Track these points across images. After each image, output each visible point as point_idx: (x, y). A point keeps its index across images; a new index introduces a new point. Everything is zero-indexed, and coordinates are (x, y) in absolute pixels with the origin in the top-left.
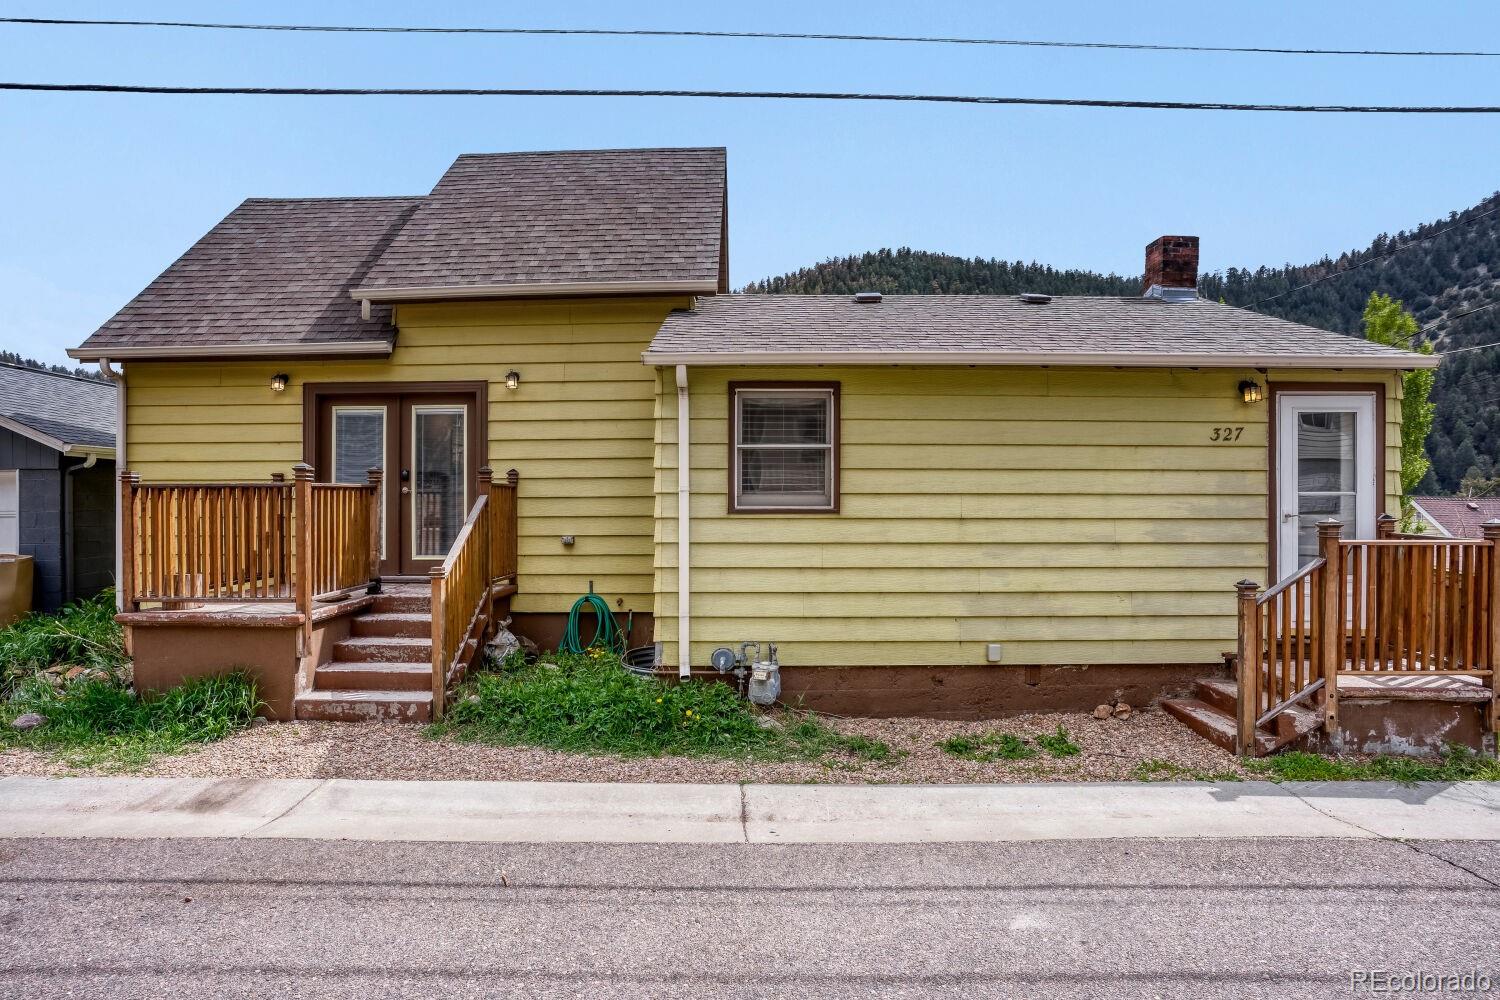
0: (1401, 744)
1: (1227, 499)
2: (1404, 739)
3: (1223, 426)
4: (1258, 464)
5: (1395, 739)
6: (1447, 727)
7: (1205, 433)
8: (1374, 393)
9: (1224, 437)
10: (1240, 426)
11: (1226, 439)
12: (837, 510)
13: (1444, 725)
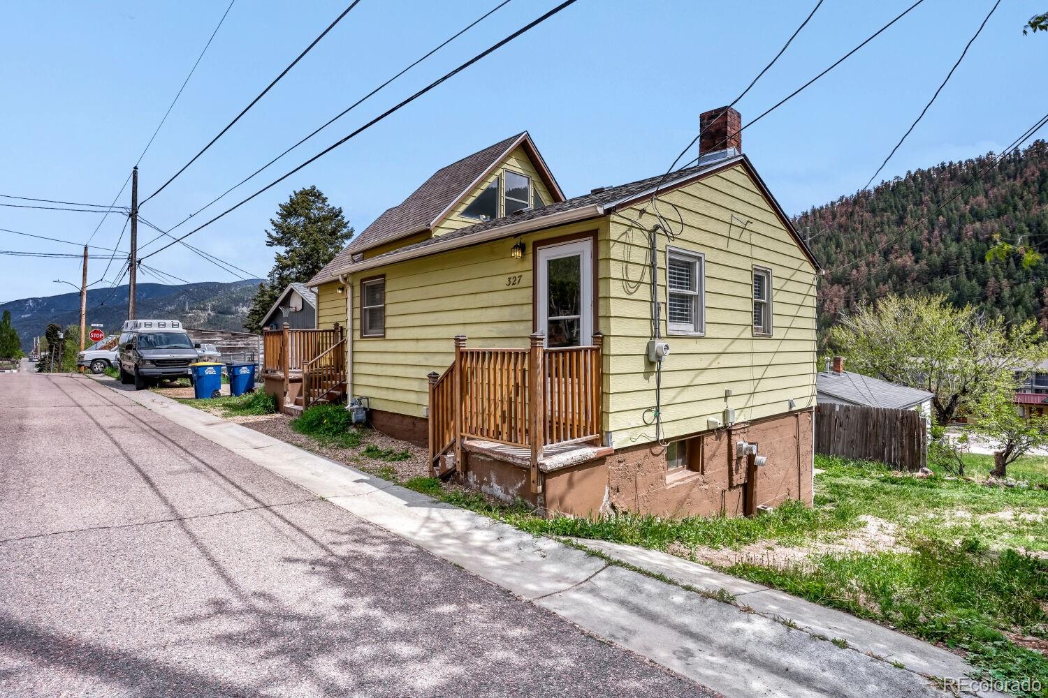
0: (498, 490)
1: (515, 324)
2: (499, 487)
3: (512, 276)
4: (528, 299)
5: (496, 486)
6: (519, 485)
7: (502, 282)
8: (592, 237)
9: (513, 283)
10: (520, 274)
11: (513, 284)
12: (384, 337)
13: (518, 483)
